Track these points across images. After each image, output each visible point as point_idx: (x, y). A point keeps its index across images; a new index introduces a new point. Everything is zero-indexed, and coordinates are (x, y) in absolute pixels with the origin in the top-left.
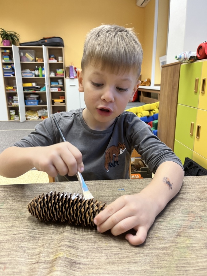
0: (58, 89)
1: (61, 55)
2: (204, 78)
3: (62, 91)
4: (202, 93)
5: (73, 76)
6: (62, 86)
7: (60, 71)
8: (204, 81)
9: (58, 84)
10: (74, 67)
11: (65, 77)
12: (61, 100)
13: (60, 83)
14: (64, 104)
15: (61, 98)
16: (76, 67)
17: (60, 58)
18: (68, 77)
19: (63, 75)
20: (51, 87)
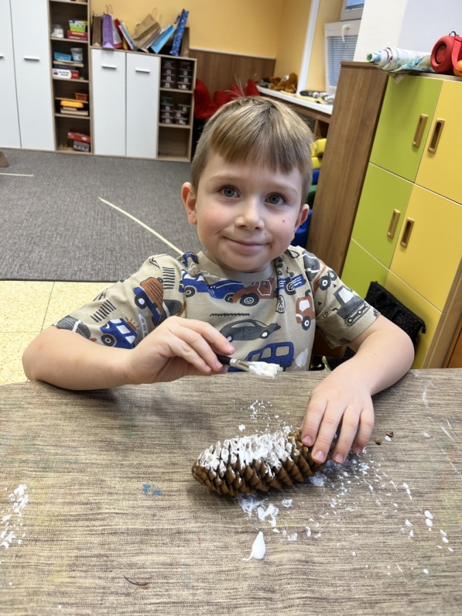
0: (72, 73)
2: (439, 119)
3: (82, 80)
4: (429, 151)
5: (112, 42)
6: (82, 65)
7: (77, 26)
8: (439, 126)
9: (72, 60)
10: (114, 18)
11: (91, 44)
12: (78, 104)
13: (77, 57)
14: (85, 113)
15: (79, 99)
16: (119, 19)
18: (97, 44)
19: (86, 36)
20: (54, 66)
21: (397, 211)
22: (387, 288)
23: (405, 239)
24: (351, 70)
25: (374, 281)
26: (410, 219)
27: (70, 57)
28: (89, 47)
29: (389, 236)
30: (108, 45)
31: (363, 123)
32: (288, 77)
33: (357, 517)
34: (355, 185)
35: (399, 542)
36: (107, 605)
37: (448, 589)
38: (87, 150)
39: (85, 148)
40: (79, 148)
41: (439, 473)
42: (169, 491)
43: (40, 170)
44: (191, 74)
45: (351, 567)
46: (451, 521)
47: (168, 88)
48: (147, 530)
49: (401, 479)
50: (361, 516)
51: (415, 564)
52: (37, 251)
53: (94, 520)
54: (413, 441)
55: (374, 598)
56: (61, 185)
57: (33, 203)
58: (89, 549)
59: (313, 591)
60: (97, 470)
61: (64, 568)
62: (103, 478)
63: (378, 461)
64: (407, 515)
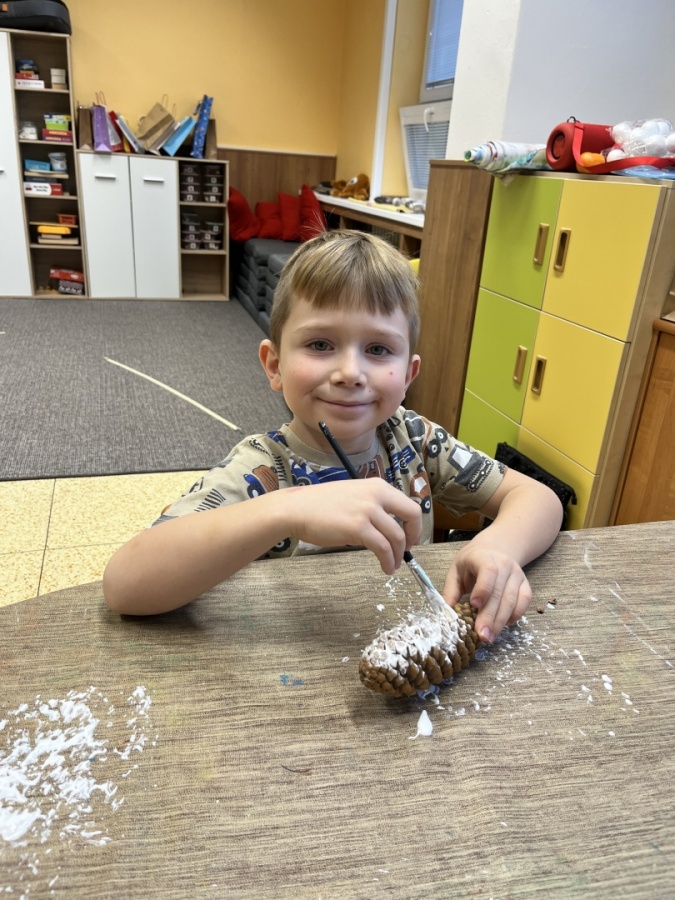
0: (52, 187)
1: (63, 64)
2: (564, 229)
3: (67, 196)
4: (555, 269)
5: (107, 143)
6: (66, 176)
7: (56, 123)
8: (564, 237)
9: (51, 169)
10: (108, 110)
11: (78, 147)
12: (64, 229)
13: (59, 165)
14: (75, 242)
15: (64, 222)
16: (116, 112)
17: (56, 75)
18: (86, 147)
19: (69, 137)
20: (25, 179)
21: (523, 348)
22: (520, 449)
23: (538, 383)
24: (443, 171)
25: (502, 442)
26: (541, 357)
27: (48, 166)
28: (76, 150)
29: (515, 381)
30: (103, 148)
31: (467, 238)
32: (355, 180)
33: (527, 687)
34: (464, 317)
35: (578, 708)
36: (270, 794)
37: (639, 749)
38: (80, 291)
39: (77, 290)
40: (68, 290)
41: (612, 636)
42: (311, 680)
43: (13, 325)
44: (221, 180)
45: (529, 735)
46: (632, 684)
47: (190, 201)
48: (296, 719)
49: (571, 646)
50: (531, 686)
51: (599, 727)
52: (23, 438)
53: (234, 714)
54: (579, 606)
55: (559, 763)
56: (47, 343)
57: (9, 372)
58: (235, 743)
59: (492, 761)
60: (222, 666)
61: (212, 764)
62: (232, 673)
63: (543, 630)
64: (583, 681)
